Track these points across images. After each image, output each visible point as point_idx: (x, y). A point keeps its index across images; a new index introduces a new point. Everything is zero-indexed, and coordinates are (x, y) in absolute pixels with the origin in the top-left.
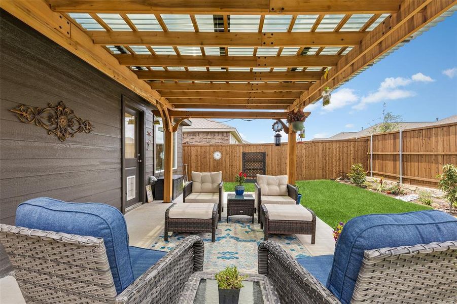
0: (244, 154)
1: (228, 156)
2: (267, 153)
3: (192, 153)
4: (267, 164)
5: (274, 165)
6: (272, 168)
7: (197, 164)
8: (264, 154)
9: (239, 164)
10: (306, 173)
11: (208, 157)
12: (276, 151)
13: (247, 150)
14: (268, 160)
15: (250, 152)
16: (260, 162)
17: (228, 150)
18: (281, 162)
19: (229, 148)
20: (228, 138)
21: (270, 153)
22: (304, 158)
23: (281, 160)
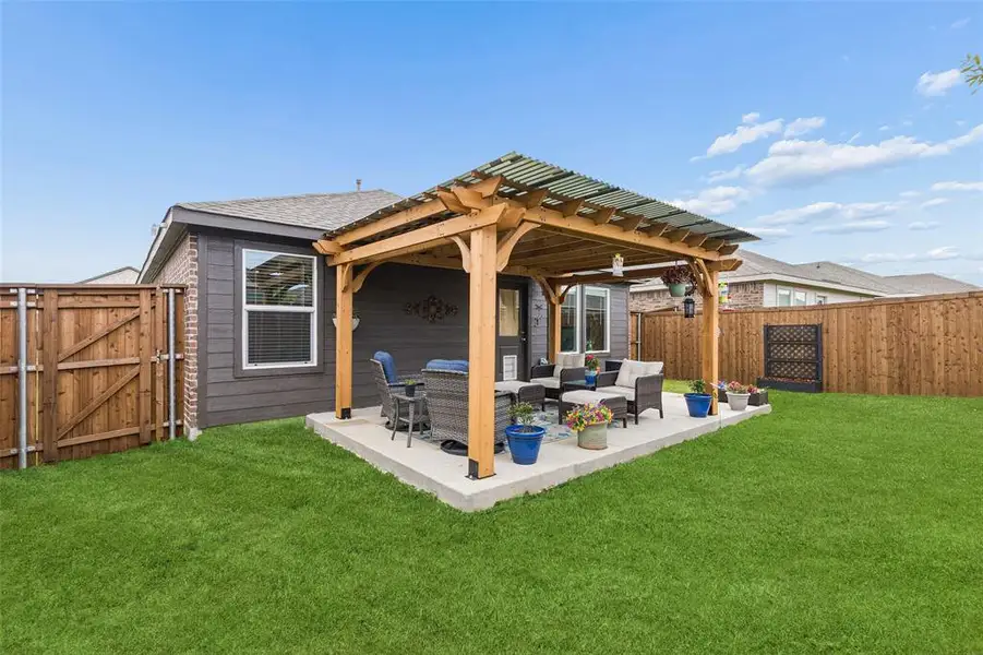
0: (768, 328)
1: (734, 332)
2: (825, 325)
3: (668, 327)
4: (825, 351)
5: (844, 353)
6: (839, 360)
7: (676, 347)
8: (817, 329)
9: (757, 349)
10: (946, 378)
11: (695, 335)
12: (852, 322)
13: (775, 321)
14: (830, 344)
15: (782, 324)
16: (806, 345)
17: (734, 321)
18: (864, 347)
19: (736, 318)
20: (758, 296)
21: (834, 327)
22: (940, 337)
23: (864, 342)
